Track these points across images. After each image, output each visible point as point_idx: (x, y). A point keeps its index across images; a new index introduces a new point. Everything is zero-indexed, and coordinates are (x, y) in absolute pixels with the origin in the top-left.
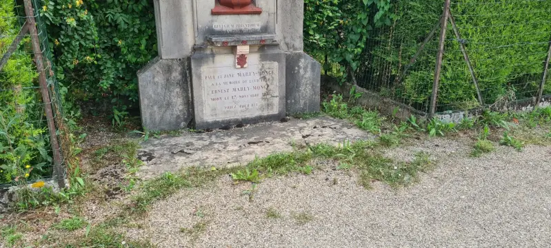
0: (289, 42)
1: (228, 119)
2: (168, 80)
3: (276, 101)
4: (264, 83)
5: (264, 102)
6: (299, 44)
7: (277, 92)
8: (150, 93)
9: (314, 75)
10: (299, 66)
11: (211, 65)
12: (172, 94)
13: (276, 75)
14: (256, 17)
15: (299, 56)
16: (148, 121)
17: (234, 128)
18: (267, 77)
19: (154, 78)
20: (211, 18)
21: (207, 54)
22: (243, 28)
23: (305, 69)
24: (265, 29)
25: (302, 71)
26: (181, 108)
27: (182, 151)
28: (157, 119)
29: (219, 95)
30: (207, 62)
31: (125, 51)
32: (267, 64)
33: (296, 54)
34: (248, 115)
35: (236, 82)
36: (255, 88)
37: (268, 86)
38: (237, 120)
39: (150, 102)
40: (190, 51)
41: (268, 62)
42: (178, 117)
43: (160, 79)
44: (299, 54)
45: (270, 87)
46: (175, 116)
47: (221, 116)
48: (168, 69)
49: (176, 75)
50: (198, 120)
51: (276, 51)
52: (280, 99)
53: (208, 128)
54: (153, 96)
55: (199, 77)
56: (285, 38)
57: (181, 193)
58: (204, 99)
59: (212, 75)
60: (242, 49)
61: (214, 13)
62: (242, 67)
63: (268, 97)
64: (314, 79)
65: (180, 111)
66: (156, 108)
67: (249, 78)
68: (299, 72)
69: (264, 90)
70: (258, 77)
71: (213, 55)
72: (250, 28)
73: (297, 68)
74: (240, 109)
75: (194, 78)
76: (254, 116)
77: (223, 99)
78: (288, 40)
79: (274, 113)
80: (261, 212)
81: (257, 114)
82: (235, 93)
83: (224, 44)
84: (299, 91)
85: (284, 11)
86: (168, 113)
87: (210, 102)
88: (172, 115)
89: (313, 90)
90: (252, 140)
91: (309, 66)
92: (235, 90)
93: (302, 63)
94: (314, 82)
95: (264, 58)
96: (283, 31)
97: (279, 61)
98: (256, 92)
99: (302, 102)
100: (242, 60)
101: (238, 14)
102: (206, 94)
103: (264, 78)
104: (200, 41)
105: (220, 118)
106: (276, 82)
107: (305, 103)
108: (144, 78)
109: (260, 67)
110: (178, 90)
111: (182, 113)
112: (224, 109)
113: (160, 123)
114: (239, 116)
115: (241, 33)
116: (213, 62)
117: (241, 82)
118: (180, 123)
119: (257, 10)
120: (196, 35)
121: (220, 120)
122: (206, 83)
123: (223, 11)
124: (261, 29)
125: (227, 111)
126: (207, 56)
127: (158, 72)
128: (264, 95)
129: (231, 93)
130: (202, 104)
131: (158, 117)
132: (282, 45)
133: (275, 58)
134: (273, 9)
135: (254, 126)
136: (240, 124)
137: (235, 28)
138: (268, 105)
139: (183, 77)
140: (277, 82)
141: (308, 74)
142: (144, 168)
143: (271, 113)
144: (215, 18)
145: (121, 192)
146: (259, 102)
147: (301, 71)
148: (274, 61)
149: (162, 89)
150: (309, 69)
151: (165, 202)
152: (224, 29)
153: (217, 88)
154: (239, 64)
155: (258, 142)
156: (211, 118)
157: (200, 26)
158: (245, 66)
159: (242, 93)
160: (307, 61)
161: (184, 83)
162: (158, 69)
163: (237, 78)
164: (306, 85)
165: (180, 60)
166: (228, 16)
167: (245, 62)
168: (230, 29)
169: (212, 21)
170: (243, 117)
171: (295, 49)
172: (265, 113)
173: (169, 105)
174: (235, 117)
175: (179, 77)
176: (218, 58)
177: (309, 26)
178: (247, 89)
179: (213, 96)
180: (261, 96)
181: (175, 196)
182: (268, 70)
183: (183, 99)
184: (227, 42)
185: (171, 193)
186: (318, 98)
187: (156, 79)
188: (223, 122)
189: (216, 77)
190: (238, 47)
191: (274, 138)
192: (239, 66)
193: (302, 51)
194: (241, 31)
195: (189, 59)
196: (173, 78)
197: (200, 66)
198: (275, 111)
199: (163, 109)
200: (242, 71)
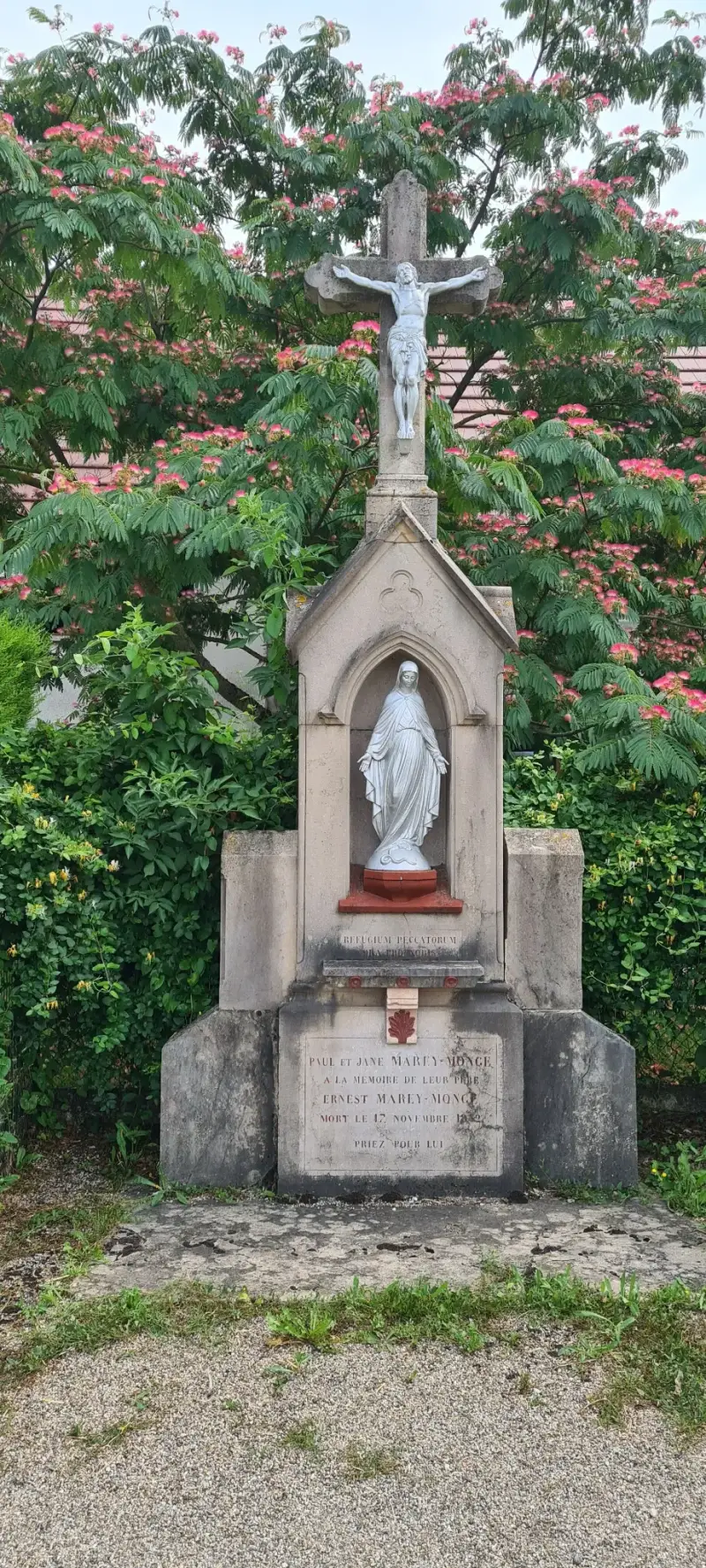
0: (542, 985)
1: (363, 1174)
2: (227, 1060)
3: (496, 1140)
4: (461, 1089)
5: (462, 1141)
6: (570, 992)
7: (500, 1115)
8: (184, 1088)
9: (615, 1079)
10: (569, 1052)
11: (326, 1031)
12: (235, 1095)
13: (497, 1071)
14: (449, 921)
15: (571, 1024)
16: (172, 1157)
17: (374, 1202)
18: (473, 1072)
19: (195, 1053)
20: (335, 919)
21: (319, 1004)
22: (414, 946)
23: (589, 1058)
24: (472, 951)
25: (578, 1066)
26: (252, 1132)
27: (209, 1244)
28: (193, 1154)
29: (341, 1108)
30: (316, 1023)
31: (157, 982)
32: (472, 1039)
33: (561, 1017)
34: (416, 1170)
35: (385, 1080)
36: (437, 1099)
37: (473, 1096)
38: (386, 1179)
39: (181, 1111)
40: (285, 994)
41: (473, 1034)
42: (243, 1154)
43: (209, 1056)
44: (571, 1018)
45: (479, 1101)
46: (236, 1152)
47: (342, 1166)
48: (231, 1035)
49: (247, 1049)
50: (284, 1167)
51: (498, 1007)
52: (507, 1135)
53: (308, 1193)
54: (190, 1095)
55: (295, 1059)
56: (528, 974)
57: (137, 1343)
58: (302, 1114)
59: (327, 1057)
60: (403, 998)
61: (344, 910)
62: (403, 1042)
63: (474, 1126)
64: (615, 1090)
65: (251, 1140)
66: (192, 1125)
67: (419, 1072)
68: (569, 1066)
69: (463, 1108)
70: (445, 1070)
71: (333, 1007)
72: (432, 946)
73: (563, 1055)
74: (394, 1152)
75: (283, 1060)
76: (432, 1175)
77: (351, 1120)
78: (538, 980)
79: (487, 1174)
80: (282, 1426)
81: (438, 1168)
82: (382, 1108)
83: (354, 983)
84: (571, 1120)
85: (526, 907)
86: (222, 1140)
87: (318, 1124)
88: (229, 1147)
89: (616, 1123)
90: (395, 1239)
91: (601, 1053)
92: (382, 1098)
93: (579, 1042)
94: (618, 1100)
95: (463, 1021)
96: (523, 956)
97: (505, 1034)
98: (439, 1109)
99: (582, 1152)
100: (402, 1025)
101: (404, 912)
102: (309, 1104)
103: (463, 1074)
104: (307, 973)
105: (340, 1170)
106: (496, 1087)
107: (591, 1157)
108: (176, 1050)
109: (453, 1045)
110: (248, 1086)
111: (255, 1145)
112: (353, 1148)
113: (199, 1164)
114: (391, 1170)
115: (409, 956)
116: (332, 1024)
117: (401, 1079)
118: (246, 1173)
119: (451, 904)
120: (300, 959)
121: (341, 1174)
122: (311, 1074)
123: (365, 905)
124: (461, 950)
125: (361, 1154)
126: (319, 1009)
127: (206, 1039)
128: (463, 1119)
129: (373, 1106)
130: (297, 1126)
131: (195, 1151)
132: (521, 990)
133: (493, 1024)
134: (494, 902)
135: (429, 1202)
136: (393, 1190)
137: (394, 945)
138: (473, 1149)
139: (262, 1055)
140: (500, 1089)
141: (599, 1075)
142: (101, 1270)
143: (481, 1172)
144: (347, 919)
145: (17, 1317)
146: (446, 1137)
147: (575, 1064)
148: (492, 1032)
149: (211, 1080)
150: (599, 1063)
151: (88, 1359)
152: (367, 947)
153: (337, 1090)
154: (393, 1032)
155: (404, 1248)
156: (318, 1166)
157: (310, 938)
158: (409, 1040)
159: (401, 1109)
160: (594, 1039)
161: (263, 1070)
162: (207, 1032)
163: (389, 1068)
164: (593, 1103)
165: (259, 1013)
166: (378, 918)
167: (411, 1032)
168: (381, 947)
169: (339, 928)
170: (402, 1174)
171: (557, 1005)
172: (464, 1171)
173: (225, 1121)
174: (382, 1173)
175: (255, 1055)
176: (343, 1015)
177: (625, 945)
178: (414, 1099)
179: (326, 1110)
180: (452, 1121)
181: (121, 1348)
182: (473, 1056)
183: (259, 1112)
184: (359, 980)
185: (113, 1341)
186: (631, 1145)
187: (201, 1057)
188: (348, 1181)
189: (337, 1062)
190: (390, 993)
191: (456, 1242)
192: (395, 1040)
193: (578, 1011)
194: (409, 952)
195: (277, 1012)
196: (239, 1057)
197: (300, 1032)
198: (493, 1167)
199: (210, 1132)
200: (405, 1052)
